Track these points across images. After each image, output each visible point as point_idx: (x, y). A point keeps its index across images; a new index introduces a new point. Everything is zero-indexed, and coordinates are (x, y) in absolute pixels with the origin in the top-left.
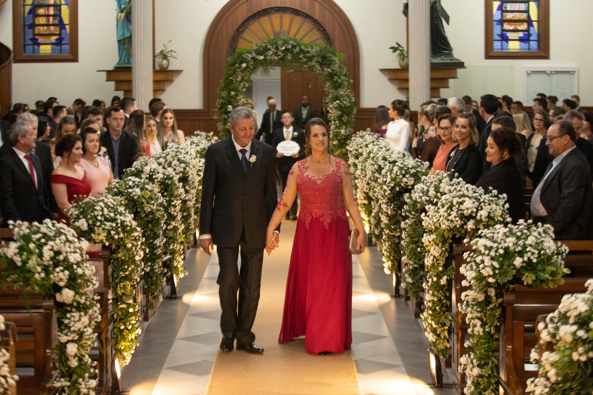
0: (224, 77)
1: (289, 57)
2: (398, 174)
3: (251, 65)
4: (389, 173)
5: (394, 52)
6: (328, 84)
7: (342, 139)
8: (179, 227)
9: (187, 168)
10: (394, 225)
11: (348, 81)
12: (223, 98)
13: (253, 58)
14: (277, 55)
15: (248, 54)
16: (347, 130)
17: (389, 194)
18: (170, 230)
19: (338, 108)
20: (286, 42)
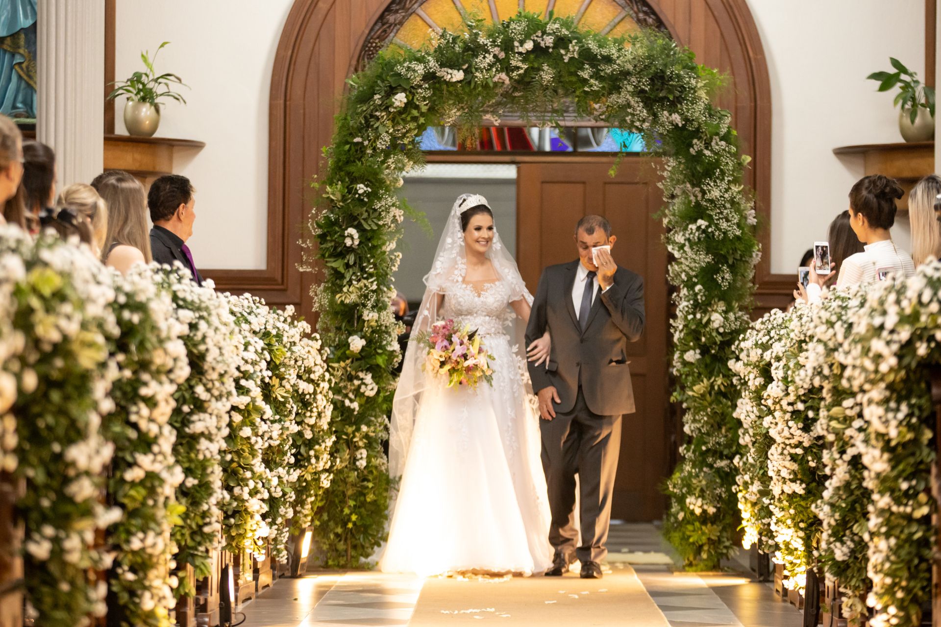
0: (334, 137)
1: (547, 74)
2: (926, 298)
3: (424, 99)
4: (892, 297)
5: (883, 88)
6: (672, 163)
7: (715, 343)
8: (164, 475)
9: (203, 325)
10: (906, 479)
11: (736, 155)
12: (331, 204)
13: (430, 77)
14: (508, 68)
15: (413, 65)
16: (731, 316)
17: (891, 369)
18: (133, 484)
19: (703, 246)
20: (535, 26)
